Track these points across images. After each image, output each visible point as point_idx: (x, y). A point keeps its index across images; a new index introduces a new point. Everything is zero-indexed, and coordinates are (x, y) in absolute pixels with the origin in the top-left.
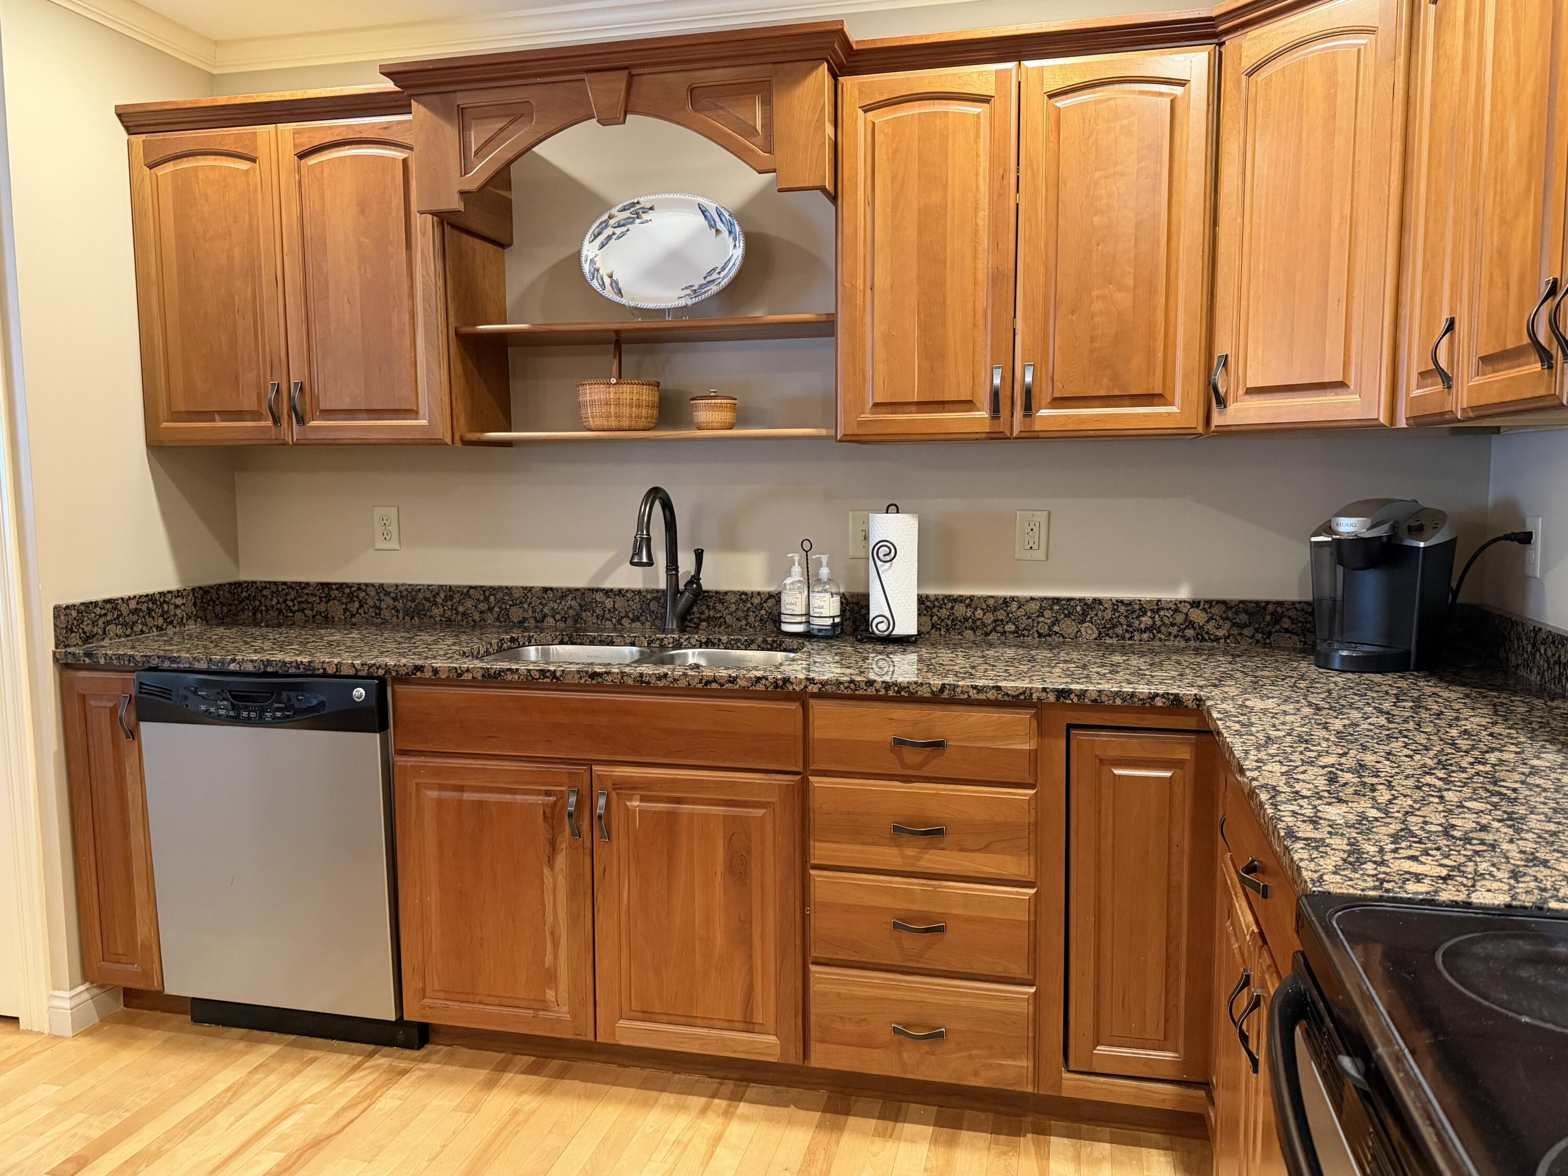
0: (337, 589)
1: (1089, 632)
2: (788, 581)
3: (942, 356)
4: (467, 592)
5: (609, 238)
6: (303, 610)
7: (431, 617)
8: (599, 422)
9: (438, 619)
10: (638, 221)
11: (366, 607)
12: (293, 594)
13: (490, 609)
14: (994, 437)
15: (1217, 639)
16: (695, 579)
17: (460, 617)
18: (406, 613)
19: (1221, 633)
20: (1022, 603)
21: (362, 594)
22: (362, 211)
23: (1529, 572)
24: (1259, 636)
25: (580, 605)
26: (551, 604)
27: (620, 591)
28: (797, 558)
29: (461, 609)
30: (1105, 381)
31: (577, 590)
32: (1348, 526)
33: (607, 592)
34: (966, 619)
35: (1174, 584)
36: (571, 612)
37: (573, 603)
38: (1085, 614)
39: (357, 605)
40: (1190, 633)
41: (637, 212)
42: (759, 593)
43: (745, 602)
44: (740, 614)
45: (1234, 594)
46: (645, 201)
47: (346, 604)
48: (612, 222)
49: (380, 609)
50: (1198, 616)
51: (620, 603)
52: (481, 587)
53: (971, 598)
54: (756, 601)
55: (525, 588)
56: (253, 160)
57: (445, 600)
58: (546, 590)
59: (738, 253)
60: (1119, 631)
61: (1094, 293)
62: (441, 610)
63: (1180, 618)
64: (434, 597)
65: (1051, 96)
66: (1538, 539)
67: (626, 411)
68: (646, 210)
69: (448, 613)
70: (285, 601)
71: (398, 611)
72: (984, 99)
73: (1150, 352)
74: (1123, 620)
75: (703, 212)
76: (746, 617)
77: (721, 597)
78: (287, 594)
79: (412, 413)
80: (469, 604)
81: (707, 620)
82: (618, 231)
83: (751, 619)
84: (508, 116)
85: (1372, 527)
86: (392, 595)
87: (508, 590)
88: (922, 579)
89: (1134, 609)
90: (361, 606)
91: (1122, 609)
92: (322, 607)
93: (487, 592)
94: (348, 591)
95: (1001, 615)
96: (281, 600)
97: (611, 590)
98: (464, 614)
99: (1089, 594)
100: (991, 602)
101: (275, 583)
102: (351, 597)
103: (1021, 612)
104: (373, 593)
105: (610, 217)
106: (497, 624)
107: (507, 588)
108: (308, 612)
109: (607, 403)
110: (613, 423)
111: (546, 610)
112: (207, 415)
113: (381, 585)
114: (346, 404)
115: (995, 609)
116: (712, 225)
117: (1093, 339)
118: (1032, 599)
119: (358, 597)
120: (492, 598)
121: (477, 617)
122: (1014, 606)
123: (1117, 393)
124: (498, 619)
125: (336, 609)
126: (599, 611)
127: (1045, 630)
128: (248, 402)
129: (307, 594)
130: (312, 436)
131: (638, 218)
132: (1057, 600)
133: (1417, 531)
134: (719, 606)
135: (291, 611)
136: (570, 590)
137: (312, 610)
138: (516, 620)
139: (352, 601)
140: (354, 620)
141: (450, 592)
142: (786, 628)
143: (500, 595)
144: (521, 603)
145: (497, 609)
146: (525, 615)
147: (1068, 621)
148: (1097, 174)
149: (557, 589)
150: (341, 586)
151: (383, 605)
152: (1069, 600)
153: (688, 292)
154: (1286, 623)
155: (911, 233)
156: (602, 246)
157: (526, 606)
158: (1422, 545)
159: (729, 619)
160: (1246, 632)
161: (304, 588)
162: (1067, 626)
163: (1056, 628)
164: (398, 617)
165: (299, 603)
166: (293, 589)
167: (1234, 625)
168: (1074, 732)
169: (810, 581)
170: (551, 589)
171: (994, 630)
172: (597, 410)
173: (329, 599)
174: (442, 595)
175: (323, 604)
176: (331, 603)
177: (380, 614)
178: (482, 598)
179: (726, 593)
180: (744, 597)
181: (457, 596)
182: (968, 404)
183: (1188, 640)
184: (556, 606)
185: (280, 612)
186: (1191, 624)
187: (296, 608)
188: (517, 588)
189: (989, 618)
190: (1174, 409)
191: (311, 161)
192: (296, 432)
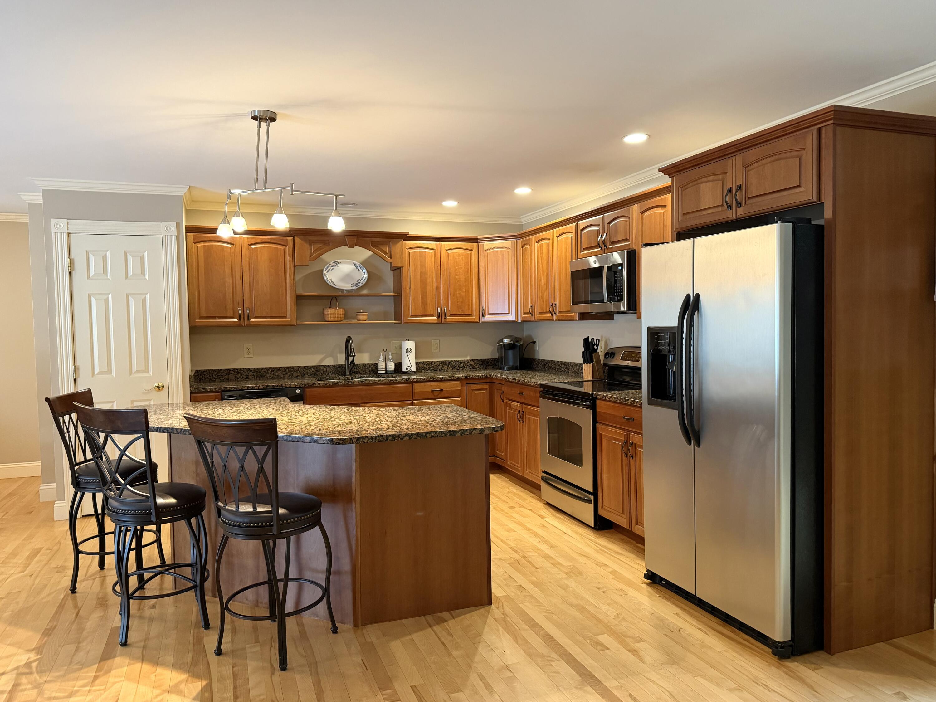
0: (232, 370)
1: (450, 368)
2: (380, 360)
3: (426, 304)
4: (279, 369)
5: (329, 270)
6: (219, 378)
7: (266, 377)
8: (332, 319)
9: (269, 377)
10: (336, 266)
11: (243, 375)
12: (215, 373)
13: (287, 373)
14: (438, 323)
15: (476, 368)
16: (353, 361)
17: (276, 377)
18: (257, 376)
19: (477, 367)
20: (435, 362)
21: (241, 372)
22: (270, 262)
23: (535, 349)
24: (484, 367)
25: (316, 370)
26: (307, 371)
27: (328, 365)
28: (381, 353)
29: (277, 374)
30: (460, 311)
31: (315, 366)
32: (506, 341)
33: (324, 366)
34: (422, 367)
35: (466, 356)
36: (313, 373)
37: (314, 370)
38: (449, 364)
39: (240, 375)
40: (471, 367)
41: (336, 264)
42: (369, 364)
43: (365, 366)
44: (364, 370)
45: (479, 358)
46: (339, 261)
47: (236, 375)
48: (330, 266)
49: (248, 376)
50: (472, 363)
51: (328, 369)
52: (284, 367)
53: (423, 362)
54: (368, 366)
55: (298, 367)
56: (233, 244)
57: (271, 372)
58: (305, 367)
59: (366, 276)
60: (456, 368)
61: (457, 292)
62: (270, 375)
63: (469, 364)
64: (268, 371)
65: (447, 250)
66: (537, 342)
67: (340, 316)
68: (339, 263)
69: (272, 376)
70: (212, 376)
71: (254, 376)
72: (433, 249)
73: (469, 305)
74: (457, 365)
75: (355, 265)
76: (365, 371)
77: (358, 365)
78: (213, 373)
79: (285, 317)
80: (279, 372)
81: (354, 372)
82: (331, 268)
83: (367, 371)
84: (322, 243)
85: (511, 341)
86: (253, 371)
87: (293, 367)
88: (416, 358)
89: (459, 362)
90: (241, 375)
91: (457, 362)
92: (227, 377)
93: (286, 368)
94: (236, 371)
95: (430, 366)
96: (211, 375)
97: (326, 366)
98: (278, 376)
99: (450, 360)
100: (428, 363)
101: (209, 370)
102: (238, 373)
103: (435, 365)
104: (246, 371)
105: (330, 265)
106: (289, 378)
107: (292, 367)
108: (221, 378)
109: (335, 314)
110: (336, 319)
111: (305, 373)
112: (214, 318)
113: (249, 369)
114: (264, 314)
115: (429, 364)
116: (357, 268)
117: (458, 302)
118: (437, 361)
119: (240, 373)
120: (287, 370)
121: (282, 376)
122: (433, 363)
123: (463, 314)
124: (289, 376)
125: (232, 377)
126: (322, 372)
127: (440, 369)
128: (230, 314)
129: (221, 373)
130: (252, 324)
131: (337, 265)
132: (443, 361)
133: (517, 342)
134: (358, 368)
135: (215, 379)
136: (313, 366)
137: (223, 378)
138: (295, 376)
139: (238, 374)
140: (238, 380)
141: (273, 369)
142: (379, 372)
143: (289, 369)
144: (297, 371)
145: (289, 373)
146: (298, 375)
147: (445, 366)
148: (457, 267)
149: (309, 366)
150: (234, 370)
151: (249, 374)
152: (445, 361)
153: (353, 285)
154: (490, 364)
155: (419, 277)
156: (327, 272)
157: (298, 372)
158: (519, 344)
159: (361, 372)
160: (482, 366)
161: (220, 371)
162: (445, 367)
163: (443, 368)
164: (254, 378)
165: (218, 376)
166: (216, 371)
167: (479, 365)
168: (467, 385)
169: (386, 360)
170: (307, 366)
171: (429, 370)
172: (332, 316)
173: (229, 374)
174: (270, 370)
175: (227, 376)
176: (230, 375)
177: (248, 377)
178: (284, 370)
179: (360, 364)
180: (365, 365)
181: (275, 371)
182: (432, 316)
183: (470, 369)
184: (308, 371)
185: (210, 379)
186: (471, 365)
187: (217, 377)
188: (295, 367)
189: (428, 366)
190: (474, 317)
191: (253, 247)
192: (246, 322)
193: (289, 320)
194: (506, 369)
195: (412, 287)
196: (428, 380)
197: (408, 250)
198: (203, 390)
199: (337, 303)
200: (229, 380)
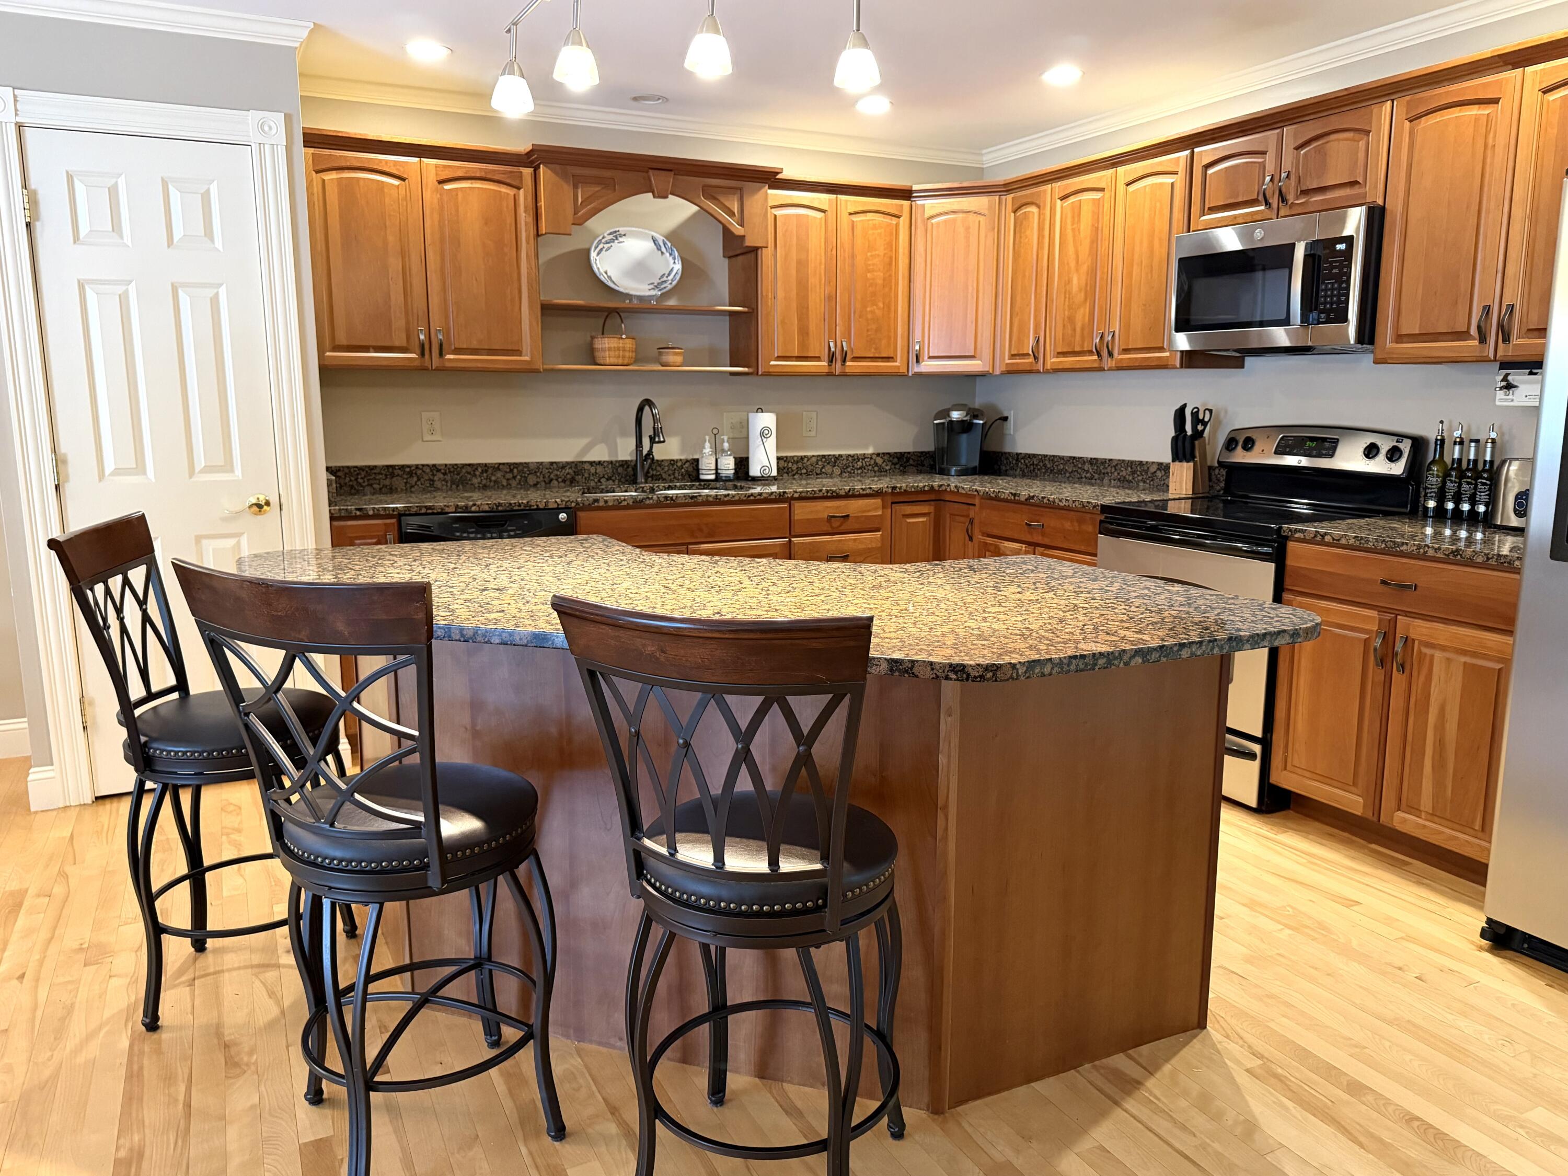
0: (399, 469)
1: (837, 471)
2: (704, 451)
3: (807, 334)
4: (498, 467)
5: (601, 250)
6: (371, 485)
7: (472, 484)
8: (613, 360)
9: (477, 485)
10: (616, 241)
11: (422, 480)
12: (363, 474)
13: (514, 477)
14: (830, 374)
15: (886, 471)
16: (650, 452)
17: (492, 484)
18: (453, 482)
19: (888, 468)
20: (809, 458)
21: (419, 472)
23: (1007, 432)
24: (901, 468)
25: (574, 472)
26: (556, 472)
27: (600, 462)
28: (707, 438)
29: (493, 478)
30: (873, 350)
31: (573, 462)
32: (956, 415)
33: (592, 463)
34: (784, 468)
35: (867, 448)
36: (569, 476)
37: (570, 471)
38: (835, 462)
39: (415, 479)
40: (876, 469)
41: (616, 236)
42: (681, 460)
43: (673, 465)
44: (670, 472)
45: (892, 451)
46: (622, 230)
47: (407, 479)
48: (603, 241)
49: (433, 481)
50: (879, 460)
51: (600, 469)
52: (507, 463)
53: (786, 457)
54: (679, 464)
55: (538, 463)
56: (403, 179)
57: (482, 472)
58: (552, 463)
59: (678, 267)
60: (849, 470)
61: (868, 309)
62: (479, 479)
63: (872, 462)
64: (474, 471)
65: (850, 214)
66: (1011, 419)
67: (627, 354)
68: (621, 236)
69: (484, 482)
70: (356, 479)
71: (447, 482)
72: (824, 211)
73: (889, 337)
74: (851, 464)
75: (654, 241)
76: (674, 474)
77: (660, 463)
78: (358, 474)
79: (518, 352)
80: (499, 474)
81: (652, 476)
82: (606, 246)
83: (676, 475)
84: (601, 184)
85: (966, 416)
86: (443, 471)
87: (526, 465)
88: (778, 448)
89: (855, 458)
90: (419, 480)
91: (850, 459)
92: (387, 482)
93: (512, 467)
94: (408, 470)
95: (800, 465)
96: (353, 479)
97: (594, 462)
98: (495, 481)
99: (837, 453)
100: (795, 459)
101: (348, 467)
102: (411, 474)
103: (809, 463)
104: (428, 470)
105: (603, 238)
106: (519, 486)
107: (525, 463)
108: (376, 486)
109: (619, 349)
110: (620, 361)
111: (552, 476)
112: (366, 349)
113: (434, 465)
114: (474, 344)
115: (797, 462)
116: (659, 249)
117: (868, 331)
118: (813, 456)
119: (416, 474)
120: (515, 470)
121: (505, 483)
122: (806, 459)
123: (877, 355)
124: (519, 483)
125: (398, 483)
126: (586, 475)
127: (818, 472)
128: (400, 340)
129: (375, 473)
130: (448, 364)
131: (617, 239)
132: (824, 456)
133: (976, 417)
134: (658, 468)
135: (362, 486)
136: (568, 463)
137: (379, 484)
138: (531, 483)
139: (411, 476)
140: (413, 489)
141: (486, 467)
142: (702, 477)
143: (521, 468)
144: (535, 472)
145: (519, 477)
146: (538, 480)
147: (829, 466)
148: (869, 254)
149: (559, 463)
150: (402, 467)
151: (436, 478)
152: (829, 455)
153: (652, 286)
154: (911, 462)
156: (598, 254)
157: (538, 474)
158: (981, 422)
159: (664, 476)
160: (897, 466)
161: (372, 469)
162: (828, 469)
163: (823, 470)
164: (447, 486)
165: (368, 480)
166: (363, 470)
167: (893, 464)
168: (893, 505)
169: (717, 451)
170: (555, 463)
171: (797, 473)
172: (612, 353)
173: (393, 475)
174: (480, 470)
175: (388, 480)
176: (395, 479)
177: (433, 484)
178: (508, 470)
179: (662, 461)
180: (672, 462)
181: (490, 471)
182: (818, 358)
183: (875, 472)
184: (558, 473)
185: (352, 487)
186: (876, 464)
187: (366, 483)
188: (532, 463)
189: (794, 467)
190: (897, 364)
191: (448, 187)
192: (436, 362)
193: (527, 358)
194: (953, 473)
195: (780, 294)
196: (821, 494)
197: (773, 210)
198: (358, 513)
199: (623, 326)
200: (391, 490)
